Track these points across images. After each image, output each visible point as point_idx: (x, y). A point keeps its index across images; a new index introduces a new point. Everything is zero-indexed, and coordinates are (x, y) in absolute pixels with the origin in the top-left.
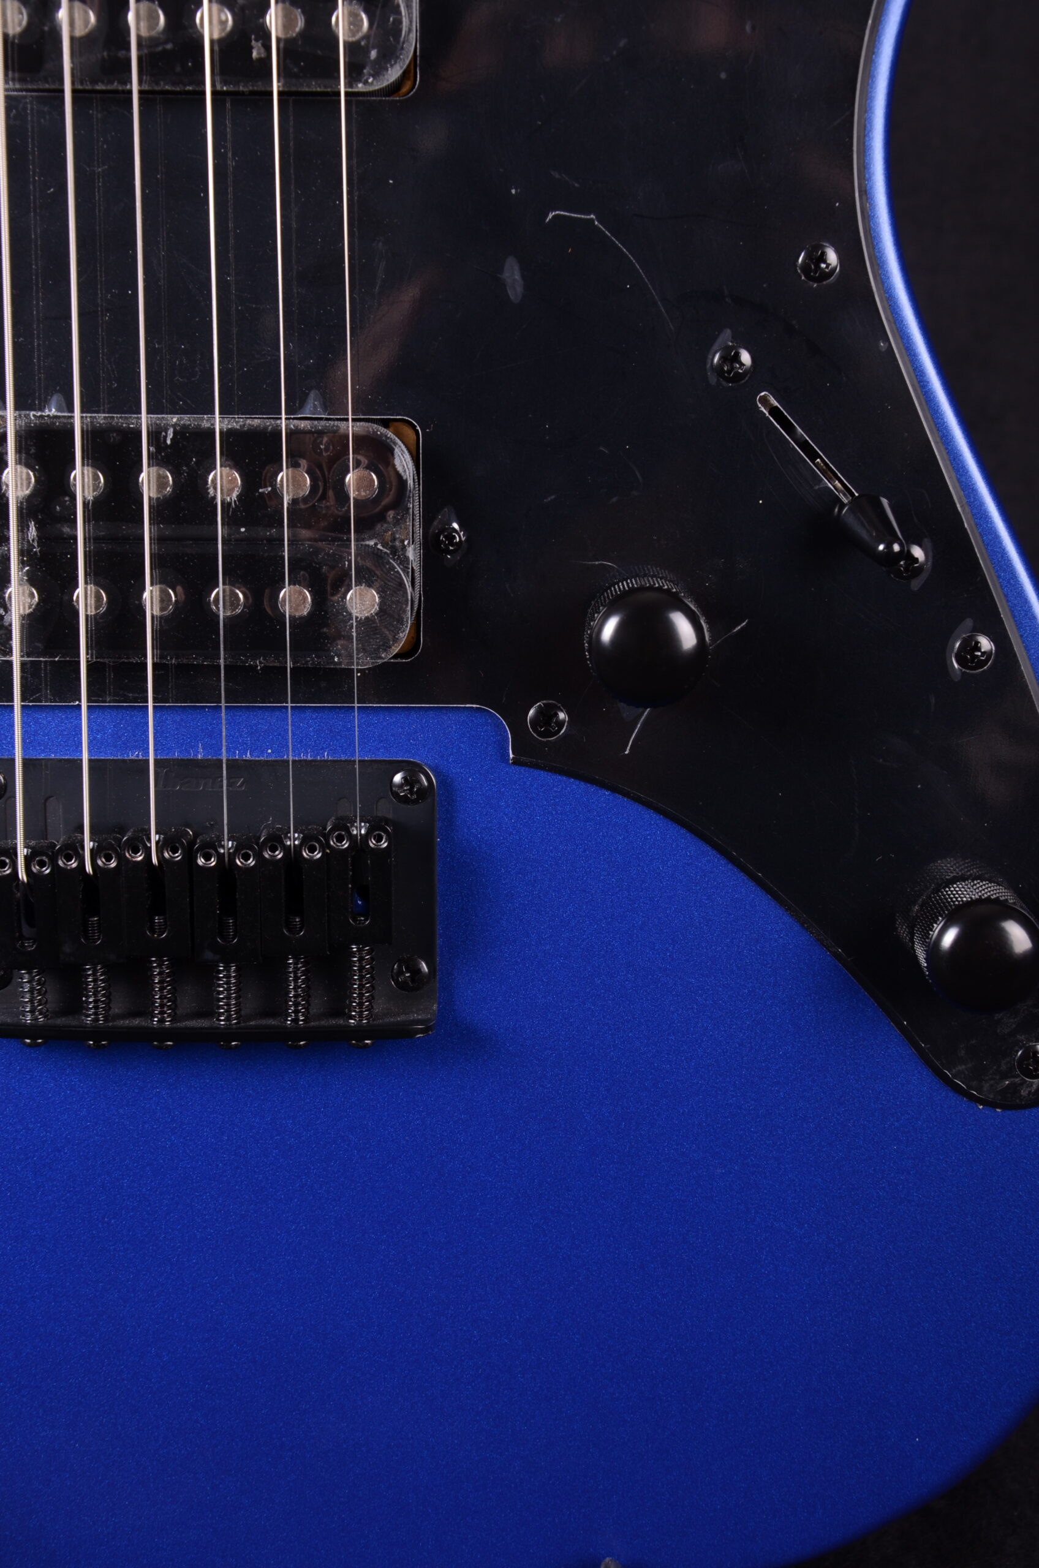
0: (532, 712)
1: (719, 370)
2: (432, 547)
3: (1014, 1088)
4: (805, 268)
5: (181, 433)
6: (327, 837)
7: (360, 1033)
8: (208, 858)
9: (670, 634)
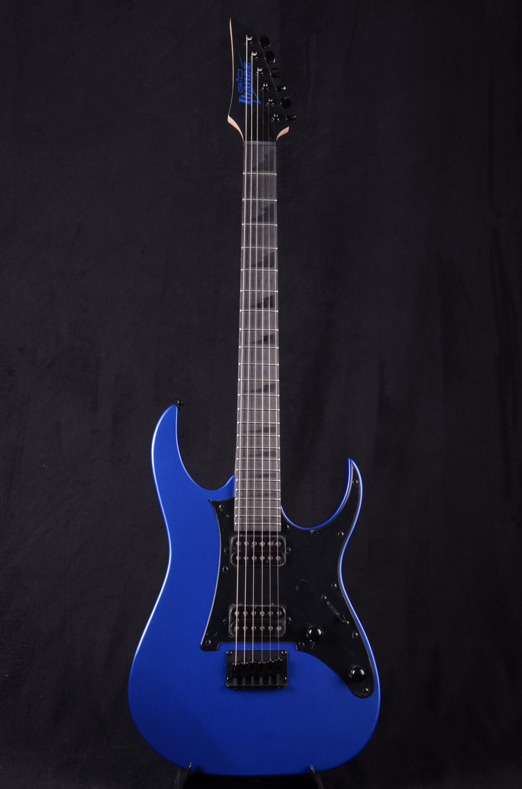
0: (299, 643)
1: (322, 599)
2: (287, 621)
3: (363, 695)
4: (332, 586)
5: (257, 607)
6: (275, 659)
7: (278, 686)
8: (259, 662)
9: (318, 632)
